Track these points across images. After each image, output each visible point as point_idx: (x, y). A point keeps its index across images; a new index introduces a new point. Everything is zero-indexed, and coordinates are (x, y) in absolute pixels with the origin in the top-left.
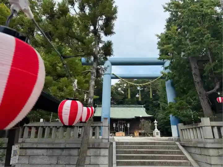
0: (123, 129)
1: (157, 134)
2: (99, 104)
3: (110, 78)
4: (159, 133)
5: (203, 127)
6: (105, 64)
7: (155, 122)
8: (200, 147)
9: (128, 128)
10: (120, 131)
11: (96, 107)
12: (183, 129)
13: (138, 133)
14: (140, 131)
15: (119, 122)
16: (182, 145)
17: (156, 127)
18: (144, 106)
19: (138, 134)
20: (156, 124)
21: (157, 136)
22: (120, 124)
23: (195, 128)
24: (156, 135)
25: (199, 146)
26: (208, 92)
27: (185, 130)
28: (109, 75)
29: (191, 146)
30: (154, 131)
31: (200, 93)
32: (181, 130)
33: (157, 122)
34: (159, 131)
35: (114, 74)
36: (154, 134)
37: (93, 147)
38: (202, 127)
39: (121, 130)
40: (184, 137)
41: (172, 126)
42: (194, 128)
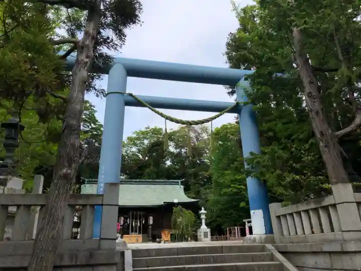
0: (140, 227)
1: (206, 235)
2: (91, 177)
3: (123, 103)
4: (209, 234)
5: (337, 206)
6: (111, 71)
7: (203, 211)
8: (330, 253)
9: (150, 225)
10: (132, 231)
11: (84, 183)
12: (283, 215)
13: (169, 236)
14: (173, 232)
15: (131, 214)
16: (281, 250)
17: (203, 221)
18: (181, 182)
19: (169, 238)
20: (203, 217)
21: (205, 239)
22: (133, 219)
23: (316, 210)
24: (203, 237)
25: (326, 248)
26: (338, 133)
27: (287, 216)
28: (120, 94)
29: (304, 250)
30: (199, 231)
31: (322, 134)
32: (278, 217)
33: (206, 212)
34: (208, 230)
35: (131, 95)
36: (200, 236)
37: (74, 263)
38: (334, 206)
39: (134, 230)
40: (285, 232)
41: (252, 212)
42: (312, 209)
